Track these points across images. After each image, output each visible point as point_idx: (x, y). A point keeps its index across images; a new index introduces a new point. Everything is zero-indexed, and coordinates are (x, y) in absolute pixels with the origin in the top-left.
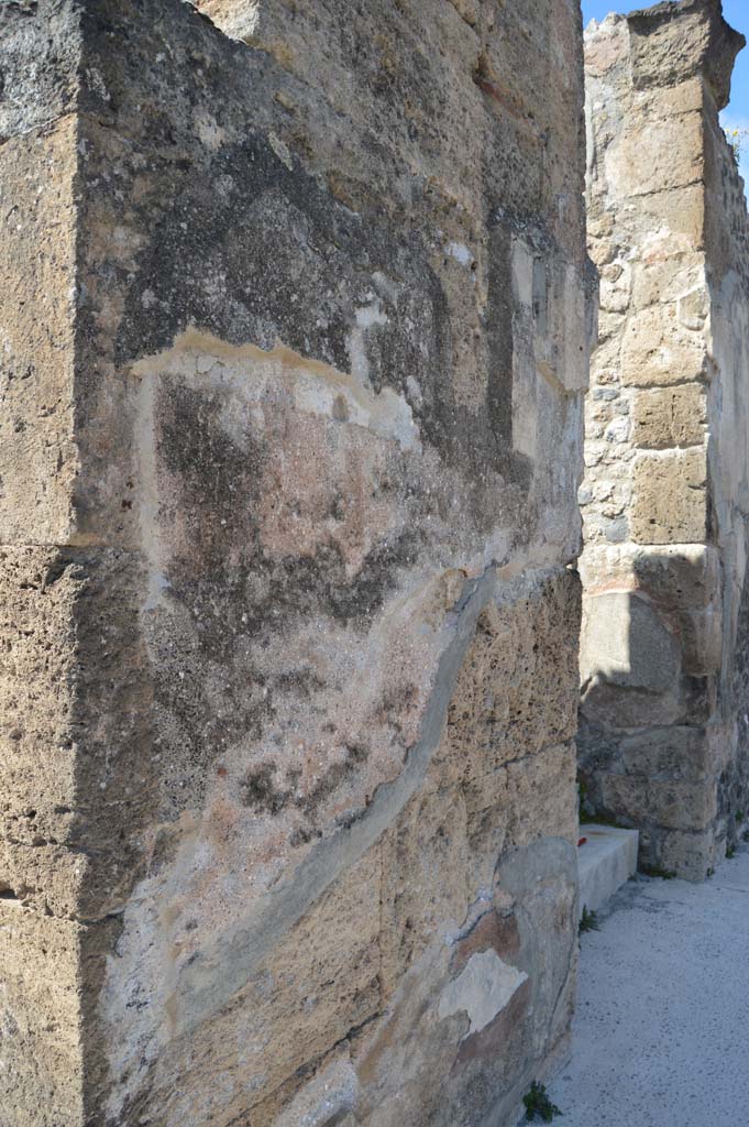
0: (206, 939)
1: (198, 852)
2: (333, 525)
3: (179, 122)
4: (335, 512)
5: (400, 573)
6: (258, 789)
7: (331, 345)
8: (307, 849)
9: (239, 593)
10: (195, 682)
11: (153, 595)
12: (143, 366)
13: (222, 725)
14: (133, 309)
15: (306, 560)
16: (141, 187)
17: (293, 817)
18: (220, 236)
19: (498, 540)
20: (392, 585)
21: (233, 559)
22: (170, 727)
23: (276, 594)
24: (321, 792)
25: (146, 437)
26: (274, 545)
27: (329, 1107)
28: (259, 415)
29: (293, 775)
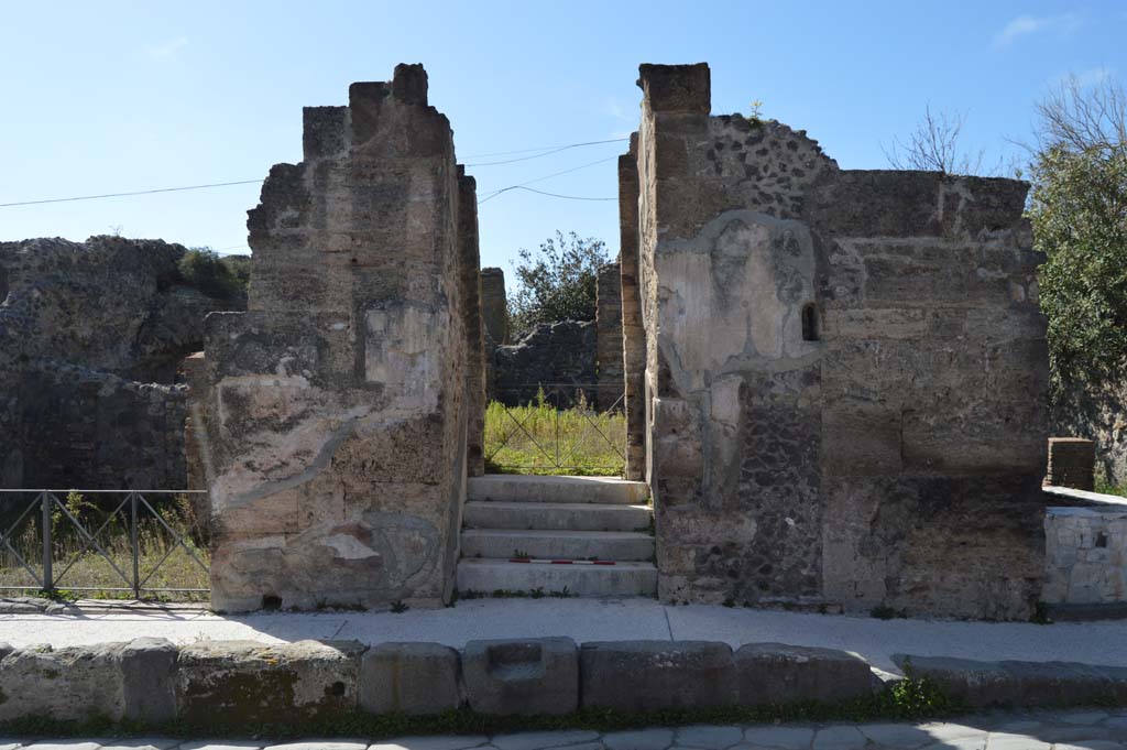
0: (234, 492)
1: (233, 474)
2: (275, 410)
3: (226, 338)
4: (275, 407)
5: (301, 421)
6: (249, 465)
7: (272, 370)
8: (263, 482)
9: (243, 425)
10: (231, 441)
11: (222, 427)
12: (217, 385)
13: (238, 451)
14: (217, 376)
15: (265, 418)
16: (217, 354)
17: (259, 474)
18: (234, 357)
19: (361, 410)
20: (298, 424)
21: (242, 418)
22: (226, 450)
23: (255, 425)
24: (271, 470)
25: (220, 397)
26: (254, 415)
27: (273, 545)
28: (249, 390)
29: (261, 465)
